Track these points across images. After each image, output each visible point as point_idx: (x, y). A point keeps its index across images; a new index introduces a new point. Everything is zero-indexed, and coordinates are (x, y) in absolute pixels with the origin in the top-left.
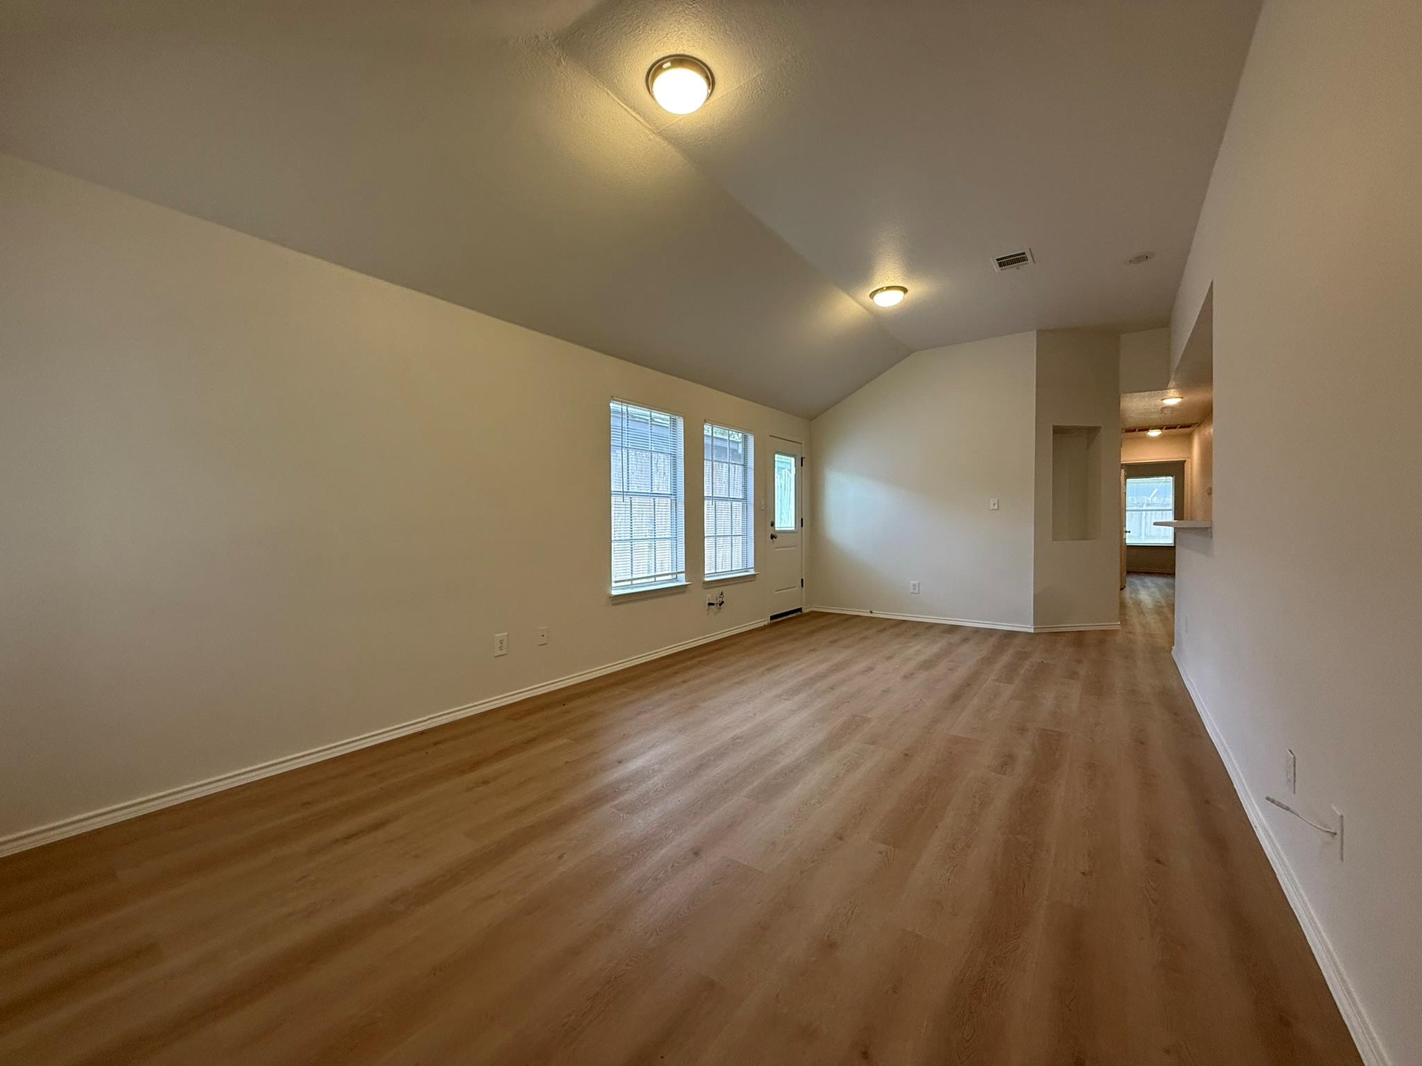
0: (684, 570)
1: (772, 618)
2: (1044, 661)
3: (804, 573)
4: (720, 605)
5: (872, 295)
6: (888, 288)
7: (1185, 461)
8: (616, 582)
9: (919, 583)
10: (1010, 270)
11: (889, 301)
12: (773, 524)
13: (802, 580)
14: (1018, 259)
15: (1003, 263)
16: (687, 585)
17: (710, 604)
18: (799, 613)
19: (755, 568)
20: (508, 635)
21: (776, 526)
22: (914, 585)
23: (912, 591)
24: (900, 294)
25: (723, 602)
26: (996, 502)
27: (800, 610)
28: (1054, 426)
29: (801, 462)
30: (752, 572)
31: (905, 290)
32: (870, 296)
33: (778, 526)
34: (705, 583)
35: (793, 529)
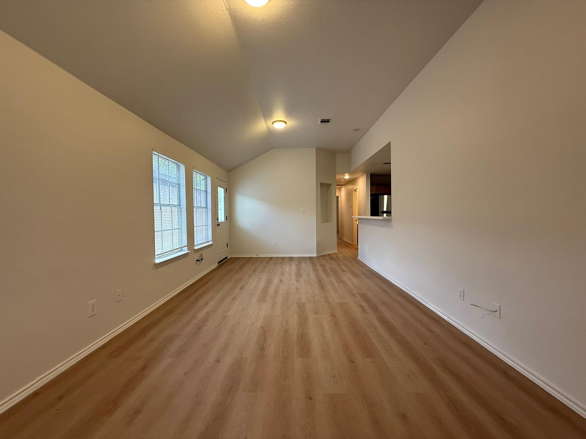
0: (187, 245)
1: (219, 263)
2: (331, 267)
3: (228, 241)
4: (202, 260)
5: (273, 123)
6: (280, 121)
7: (339, 196)
8: (157, 255)
9: (276, 242)
10: (324, 124)
11: (279, 126)
12: (218, 219)
13: (227, 244)
14: (327, 121)
15: (322, 121)
16: (188, 253)
17: (197, 261)
18: (226, 259)
19: (213, 241)
20: (97, 300)
21: (219, 220)
22: (274, 242)
23: (273, 245)
24: (284, 124)
25: (203, 259)
26: (304, 210)
27: (226, 258)
28: (321, 183)
29: (226, 191)
30: (211, 243)
31: (286, 123)
32: (272, 123)
33: (220, 221)
34: (195, 250)
35: (224, 221)
